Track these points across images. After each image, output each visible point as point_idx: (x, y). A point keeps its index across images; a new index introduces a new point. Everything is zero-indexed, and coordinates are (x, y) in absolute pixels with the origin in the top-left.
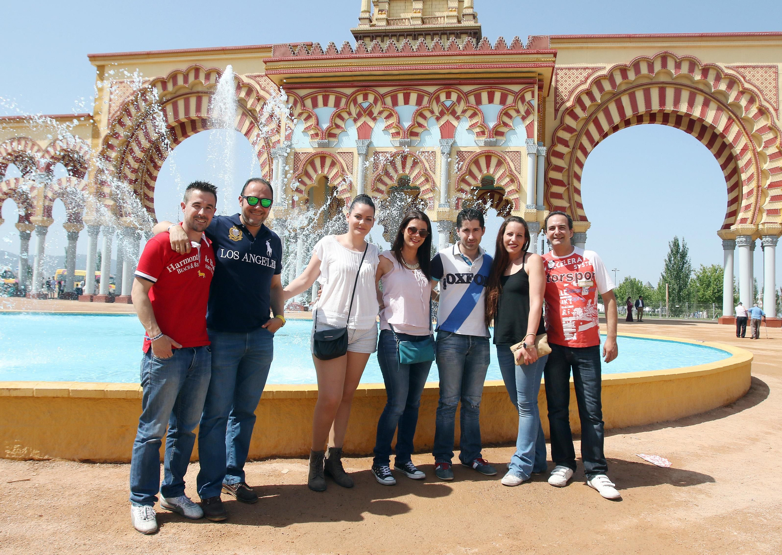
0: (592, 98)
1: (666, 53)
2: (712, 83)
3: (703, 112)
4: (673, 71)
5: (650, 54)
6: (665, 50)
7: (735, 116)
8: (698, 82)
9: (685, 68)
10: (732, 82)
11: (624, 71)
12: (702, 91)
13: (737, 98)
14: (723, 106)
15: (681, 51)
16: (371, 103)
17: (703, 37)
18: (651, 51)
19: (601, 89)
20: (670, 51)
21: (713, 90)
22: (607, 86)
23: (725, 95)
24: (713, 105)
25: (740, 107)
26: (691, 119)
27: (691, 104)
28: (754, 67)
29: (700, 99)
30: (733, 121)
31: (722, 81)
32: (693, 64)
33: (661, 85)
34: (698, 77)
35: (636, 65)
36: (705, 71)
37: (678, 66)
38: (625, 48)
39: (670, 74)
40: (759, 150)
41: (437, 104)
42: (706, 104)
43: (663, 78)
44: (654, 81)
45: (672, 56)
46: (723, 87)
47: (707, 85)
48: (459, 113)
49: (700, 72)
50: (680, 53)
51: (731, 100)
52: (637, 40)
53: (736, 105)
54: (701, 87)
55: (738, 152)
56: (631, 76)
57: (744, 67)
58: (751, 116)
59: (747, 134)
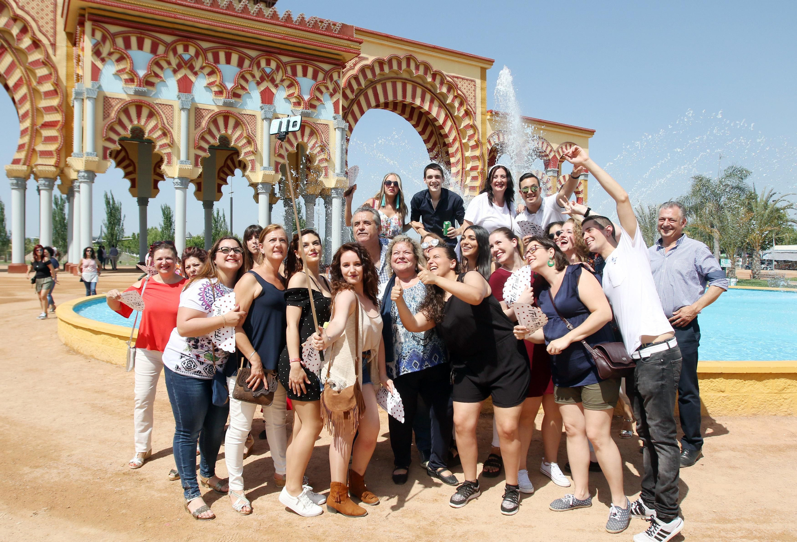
0: (359, 84)
1: (410, 55)
2: (438, 86)
3: (430, 107)
4: (414, 71)
5: (402, 54)
6: (411, 53)
7: (450, 115)
8: (428, 83)
9: (421, 72)
10: (451, 88)
11: (381, 63)
12: (430, 90)
13: (453, 101)
14: (443, 105)
15: (421, 56)
16: (192, 56)
17: (435, 48)
18: (401, 52)
19: (365, 76)
20: (414, 55)
21: (438, 91)
22: (370, 75)
23: (445, 96)
24: (436, 103)
25: (453, 107)
26: (420, 112)
27: (423, 100)
28: (463, 79)
29: (428, 97)
30: (449, 117)
31: (444, 85)
32: (427, 68)
33: (404, 81)
34: (429, 79)
35: (390, 62)
36: (434, 76)
37: (417, 68)
38: (382, 44)
39: (410, 73)
40: (464, 141)
41: (258, 70)
42: (432, 102)
43: (405, 76)
44: (399, 76)
45: (415, 60)
46: (444, 90)
47: (434, 86)
48: (278, 82)
49: (431, 76)
50: (420, 58)
51: (449, 101)
52: (393, 40)
53: (452, 105)
54: (429, 87)
55: (451, 141)
56: (386, 69)
57: (457, 78)
58: (461, 115)
59: (457, 128)
